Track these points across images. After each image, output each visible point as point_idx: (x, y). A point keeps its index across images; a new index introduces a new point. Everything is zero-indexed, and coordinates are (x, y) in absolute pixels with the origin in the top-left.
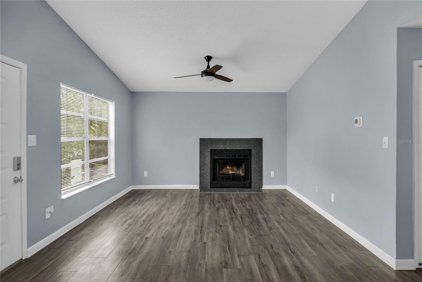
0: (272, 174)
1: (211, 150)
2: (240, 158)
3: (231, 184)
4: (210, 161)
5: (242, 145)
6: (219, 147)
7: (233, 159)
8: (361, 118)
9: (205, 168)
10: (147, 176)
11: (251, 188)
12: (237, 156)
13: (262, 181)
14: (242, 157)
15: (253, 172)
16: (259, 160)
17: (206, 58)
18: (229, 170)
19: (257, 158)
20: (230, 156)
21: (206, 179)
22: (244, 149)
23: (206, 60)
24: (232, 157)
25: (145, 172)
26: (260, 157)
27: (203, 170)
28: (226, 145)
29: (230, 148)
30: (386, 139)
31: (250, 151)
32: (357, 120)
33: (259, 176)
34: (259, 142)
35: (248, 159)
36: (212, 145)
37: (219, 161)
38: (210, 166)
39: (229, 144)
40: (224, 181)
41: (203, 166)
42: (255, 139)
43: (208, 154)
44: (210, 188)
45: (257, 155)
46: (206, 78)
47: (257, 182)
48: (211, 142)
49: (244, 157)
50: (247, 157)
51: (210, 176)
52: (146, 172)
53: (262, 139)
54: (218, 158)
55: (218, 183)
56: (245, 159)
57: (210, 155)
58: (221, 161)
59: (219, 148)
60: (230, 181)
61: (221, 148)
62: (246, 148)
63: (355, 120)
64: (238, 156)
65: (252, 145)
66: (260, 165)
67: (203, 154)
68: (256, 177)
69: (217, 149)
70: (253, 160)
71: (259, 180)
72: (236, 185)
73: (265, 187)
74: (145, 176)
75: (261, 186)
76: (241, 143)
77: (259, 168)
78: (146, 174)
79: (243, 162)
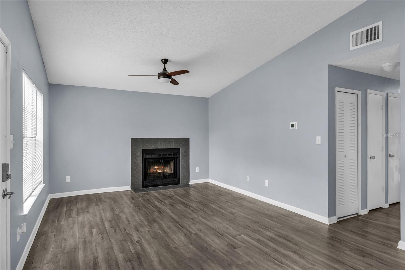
0: (197, 169)
1: (142, 149)
2: (170, 156)
3: (162, 182)
4: (142, 161)
5: (172, 145)
6: (151, 146)
7: (163, 158)
8: (296, 123)
9: (137, 168)
10: (69, 181)
11: (179, 184)
12: (167, 155)
13: (189, 177)
14: (172, 156)
15: (181, 169)
16: (186, 158)
17: (163, 61)
18: (157, 170)
19: (185, 156)
20: (161, 155)
21: (138, 179)
22: (173, 148)
23: (163, 63)
24: (163, 156)
25: (67, 177)
26: (187, 155)
27: (135, 170)
28: (157, 144)
29: (161, 147)
30: (319, 138)
31: (179, 149)
32: (293, 124)
33: (187, 172)
34: (186, 141)
35: (177, 158)
36: (144, 145)
37: (150, 160)
38: (142, 166)
39: (160, 143)
40: (155, 179)
41: (135, 166)
42: (183, 138)
43: (140, 154)
44: (142, 188)
45: (185, 153)
46: (162, 80)
47: (185, 178)
48: (143, 142)
49: (173, 156)
50: (176, 155)
51: (142, 176)
52: (69, 177)
53: (189, 139)
54: (149, 157)
55: (150, 182)
56: (174, 158)
57: (142, 155)
58: (151, 160)
59: (151, 148)
60: (161, 179)
61: (153, 147)
62: (175, 147)
63: (291, 124)
64: (169, 155)
65: (181, 144)
66: (187, 162)
67: (135, 154)
68: (184, 174)
69: (148, 148)
70: (181, 158)
71: (186, 176)
72: (166, 183)
73: (192, 182)
74: (67, 181)
75: (189, 181)
76: (171, 142)
77: (186, 165)
78: (68, 179)
79: (172, 160)
